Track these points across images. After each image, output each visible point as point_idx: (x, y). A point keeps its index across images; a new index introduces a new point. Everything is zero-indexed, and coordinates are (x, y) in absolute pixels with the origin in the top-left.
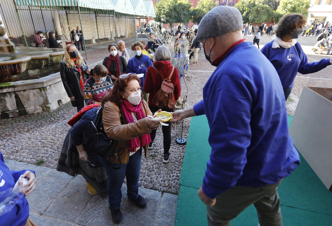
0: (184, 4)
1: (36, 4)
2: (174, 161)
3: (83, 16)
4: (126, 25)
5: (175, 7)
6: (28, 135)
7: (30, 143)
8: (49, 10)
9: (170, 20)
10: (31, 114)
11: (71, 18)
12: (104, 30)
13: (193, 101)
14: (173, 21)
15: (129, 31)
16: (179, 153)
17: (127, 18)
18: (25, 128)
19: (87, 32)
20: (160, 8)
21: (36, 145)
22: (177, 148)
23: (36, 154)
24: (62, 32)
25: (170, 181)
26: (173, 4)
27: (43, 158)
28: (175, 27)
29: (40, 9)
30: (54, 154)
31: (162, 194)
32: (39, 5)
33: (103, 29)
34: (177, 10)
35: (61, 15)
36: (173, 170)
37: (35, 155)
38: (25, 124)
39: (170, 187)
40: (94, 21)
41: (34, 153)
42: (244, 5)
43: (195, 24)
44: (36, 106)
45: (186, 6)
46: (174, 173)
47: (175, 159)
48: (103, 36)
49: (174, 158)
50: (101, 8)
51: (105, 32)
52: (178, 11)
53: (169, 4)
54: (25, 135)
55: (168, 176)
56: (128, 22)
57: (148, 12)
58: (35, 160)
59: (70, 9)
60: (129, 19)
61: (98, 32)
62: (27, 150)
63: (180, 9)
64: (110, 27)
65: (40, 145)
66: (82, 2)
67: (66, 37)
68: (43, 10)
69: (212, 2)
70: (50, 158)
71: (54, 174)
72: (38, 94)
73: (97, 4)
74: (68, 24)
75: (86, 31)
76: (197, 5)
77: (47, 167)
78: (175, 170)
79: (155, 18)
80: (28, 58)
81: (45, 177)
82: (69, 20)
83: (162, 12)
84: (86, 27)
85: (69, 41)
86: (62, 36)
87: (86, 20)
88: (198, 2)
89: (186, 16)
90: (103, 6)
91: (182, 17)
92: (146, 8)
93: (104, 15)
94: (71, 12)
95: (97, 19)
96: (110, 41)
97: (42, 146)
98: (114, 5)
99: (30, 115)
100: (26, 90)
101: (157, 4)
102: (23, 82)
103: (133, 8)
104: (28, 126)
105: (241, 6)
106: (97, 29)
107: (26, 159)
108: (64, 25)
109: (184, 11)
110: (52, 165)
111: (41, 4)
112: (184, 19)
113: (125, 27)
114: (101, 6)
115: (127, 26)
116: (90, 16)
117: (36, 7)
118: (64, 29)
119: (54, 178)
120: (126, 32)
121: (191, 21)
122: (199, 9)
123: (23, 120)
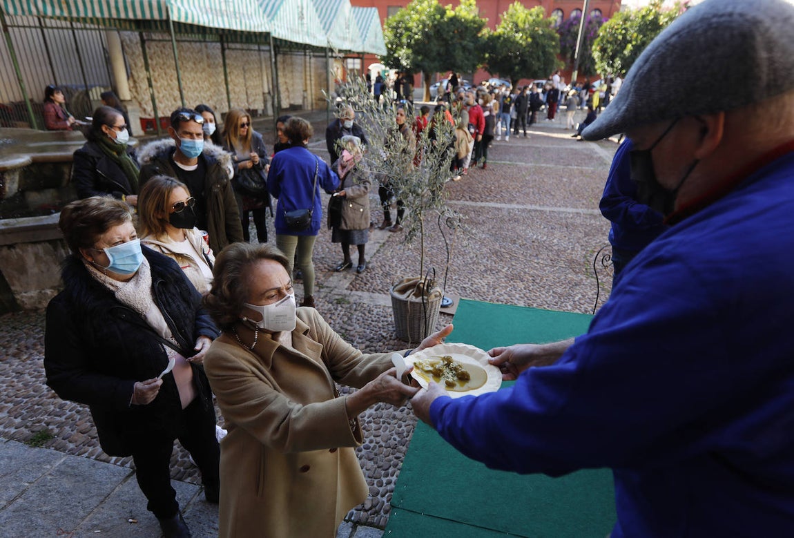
0: (463, 20)
1: (58, 12)
2: (396, 442)
3: (189, 48)
4: (306, 75)
5: (438, 27)
6: (17, 364)
7: (20, 385)
8: (95, 29)
9: (426, 64)
10: (31, 310)
11: (155, 53)
12: (247, 89)
13: (465, 284)
14: (432, 65)
15: (313, 91)
16: (411, 423)
17: (308, 57)
18: (10, 347)
19: (200, 92)
20: (398, 31)
21: (34, 391)
22: (406, 410)
23: (32, 417)
24: (130, 91)
25: (379, 496)
26: (435, 19)
27: (50, 427)
28: (438, 84)
29: (69, 25)
30: (79, 417)
31: (354, 528)
32: (66, 14)
33: (243, 85)
34: (445, 36)
35: (127, 45)
36: (390, 467)
37: (29, 419)
38: (11, 336)
39: (377, 513)
40: (217, 62)
41: (27, 412)
42: (629, 24)
43: (492, 77)
44: (44, 289)
45: (469, 25)
46: (392, 475)
47: (398, 439)
48: (243, 105)
49: (395, 436)
50: (234, 28)
51: (249, 92)
52: (449, 38)
53: (424, 17)
54: (8, 365)
55: (375, 482)
56: (310, 67)
57: (364, 40)
58: (26, 431)
59: (151, 28)
60: (313, 60)
61: (228, 93)
62: (10, 405)
63: (453, 32)
64: (262, 80)
65: (45, 392)
66: (179, 9)
67: (140, 104)
68: (77, 29)
69: (541, 16)
70: (67, 428)
71: (73, 468)
72: (48, 257)
73: (222, 16)
74: (147, 69)
75: (197, 88)
76: (499, 24)
77: (56, 449)
78: (395, 466)
79: (383, 58)
80: (24, 159)
81: (49, 477)
82: (148, 57)
83: (404, 40)
84: (196, 79)
85: (150, 115)
86: (131, 101)
87: (196, 59)
88: (503, 15)
89: (470, 54)
90: (238, 21)
91: (459, 55)
92: (360, 29)
93: (245, 46)
94: (154, 37)
95: (226, 57)
96: (262, 119)
97: (50, 395)
98: (270, 18)
99: (27, 313)
100: (16, 244)
101: (390, 17)
102: (6, 224)
103: (324, 28)
104: (20, 340)
105: (619, 27)
106: (227, 84)
107: (5, 427)
108: (137, 72)
109: (462, 38)
110: (71, 446)
111: (70, 12)
112: (462, 61)
113: (303, 81)
114: (234, 20)
115: (308, 77)
116: (206, 47)
117: (58, 22)
118: (135, 82)
119: (73, 481)
120: (305, 95)
121: (482, 68)
122: (504, 34)
123: (8, 325)
